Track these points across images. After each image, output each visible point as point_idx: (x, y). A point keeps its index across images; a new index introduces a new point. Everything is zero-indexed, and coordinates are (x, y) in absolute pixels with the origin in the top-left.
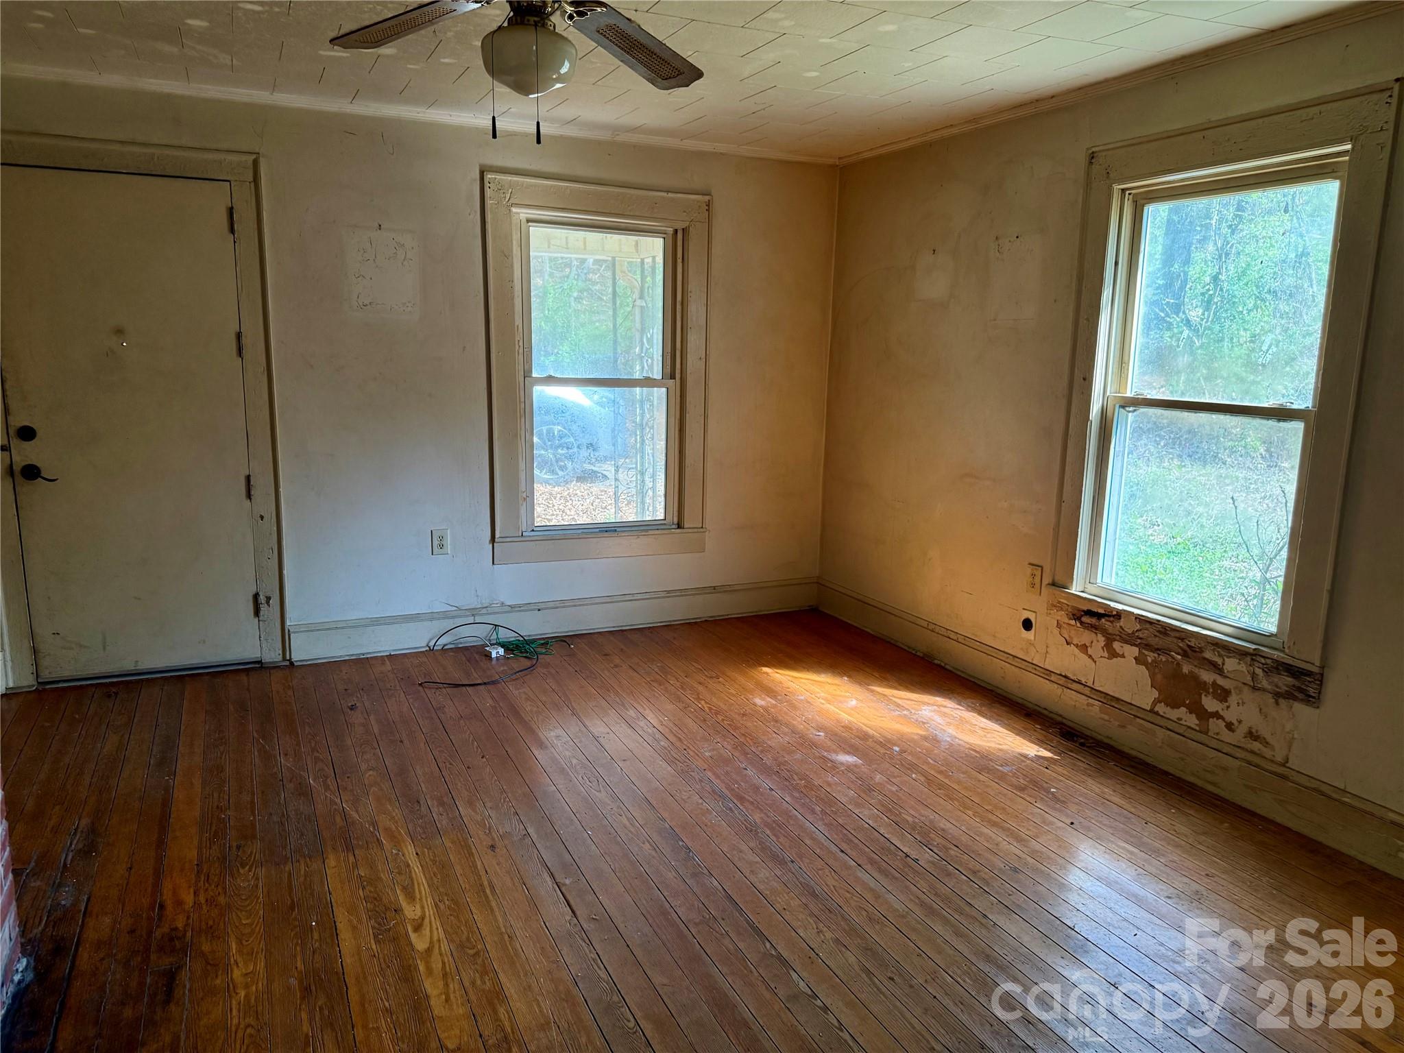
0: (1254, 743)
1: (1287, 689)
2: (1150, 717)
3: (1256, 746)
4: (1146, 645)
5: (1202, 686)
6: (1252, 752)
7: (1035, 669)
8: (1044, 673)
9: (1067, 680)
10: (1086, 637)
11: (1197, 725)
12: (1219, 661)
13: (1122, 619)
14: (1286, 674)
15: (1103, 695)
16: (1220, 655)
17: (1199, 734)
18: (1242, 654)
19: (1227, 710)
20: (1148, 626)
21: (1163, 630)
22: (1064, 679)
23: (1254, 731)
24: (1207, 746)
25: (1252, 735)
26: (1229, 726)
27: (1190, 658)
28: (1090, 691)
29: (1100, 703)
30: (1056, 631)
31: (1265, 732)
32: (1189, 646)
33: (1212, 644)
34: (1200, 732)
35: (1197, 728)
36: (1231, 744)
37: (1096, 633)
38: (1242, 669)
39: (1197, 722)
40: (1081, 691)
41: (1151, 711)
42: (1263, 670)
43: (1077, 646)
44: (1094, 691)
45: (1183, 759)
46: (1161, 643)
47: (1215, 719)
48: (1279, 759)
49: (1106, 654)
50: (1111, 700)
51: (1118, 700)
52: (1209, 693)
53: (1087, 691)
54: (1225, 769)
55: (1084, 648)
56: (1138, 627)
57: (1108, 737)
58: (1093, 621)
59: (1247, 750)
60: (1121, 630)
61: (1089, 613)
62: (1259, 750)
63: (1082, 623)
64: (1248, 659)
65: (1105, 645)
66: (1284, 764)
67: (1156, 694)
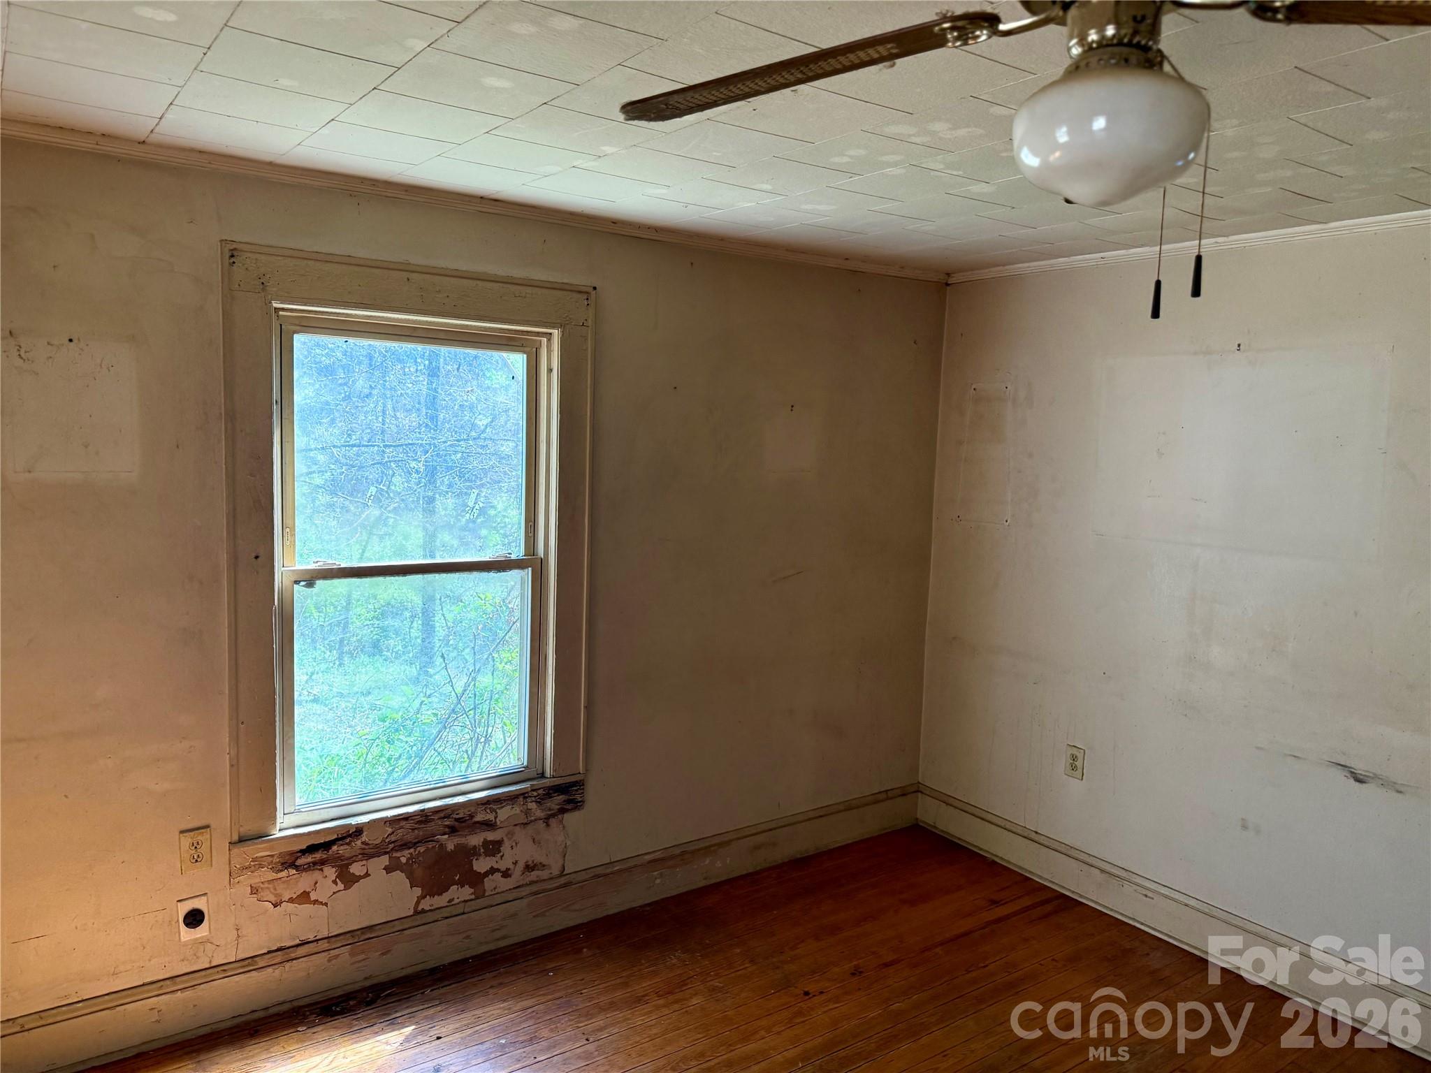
0: (532, 873)
1: (558, 807)
2: (420, 919)
3: (534, 875)
4: (401, 845)
5: (473, 852)
6: (532, 883)
7: (225, 970)
8: (244, 967)
9: (283, 954)
10: (304, 882)
11: (472, 894)
12: (491, 817)
13: (365, 833)
14: (556, 795)
15: (349, 935)
16: (493, 810)
17: (478, 901)
18: (512, 798)
19: (501, 859)
20: (403, 823)
21: (423, 818)
22: (279, 953)
23: (530, 863)
24: (492, 906)
25: (529, 868)
26: (506, 874)
27: (458, 831)
28: (328, 942)
29: (350, 946)
30: (254, 899)
31: (539, 858)
32: (456, 820)
33: (482, 804)
34: (477, 898)
35: (473, 897)
36: (510, 889)
37: (322, 870)
38: (515, 812)
39: (472, 890)
40: (316, 950)
41: (416, 913)
42: (536, 802)
43: (291, 900)
44: (333, 939)
45: (468, 937)
46: (421, 833)
47: (490, 875)
48: (556, 872)
49: (341, 886)
50: (362, 933)
51: (370, 928)
52: (480, 855)
53: (324, 945)
54: (514, 915)
55: (304, 897)
56: (390, 830)
57: (366, 978)
58: (318, 856)
59: (527, 885)
60: (364, 846)
61: (312, 849)
62: (537, 877)
63: (297, 868)
64: (521, 799)
65: (337, 877)
66: (562, 875)
67: (418, 891)
